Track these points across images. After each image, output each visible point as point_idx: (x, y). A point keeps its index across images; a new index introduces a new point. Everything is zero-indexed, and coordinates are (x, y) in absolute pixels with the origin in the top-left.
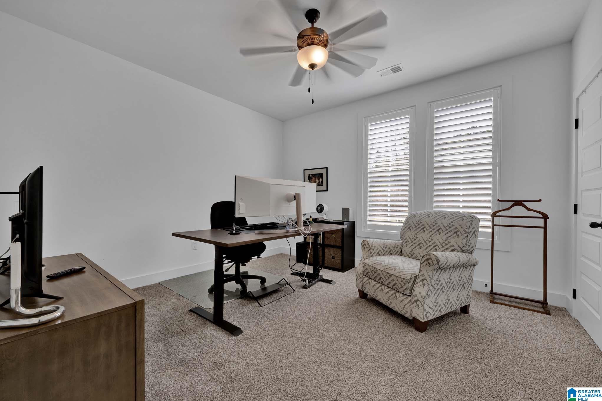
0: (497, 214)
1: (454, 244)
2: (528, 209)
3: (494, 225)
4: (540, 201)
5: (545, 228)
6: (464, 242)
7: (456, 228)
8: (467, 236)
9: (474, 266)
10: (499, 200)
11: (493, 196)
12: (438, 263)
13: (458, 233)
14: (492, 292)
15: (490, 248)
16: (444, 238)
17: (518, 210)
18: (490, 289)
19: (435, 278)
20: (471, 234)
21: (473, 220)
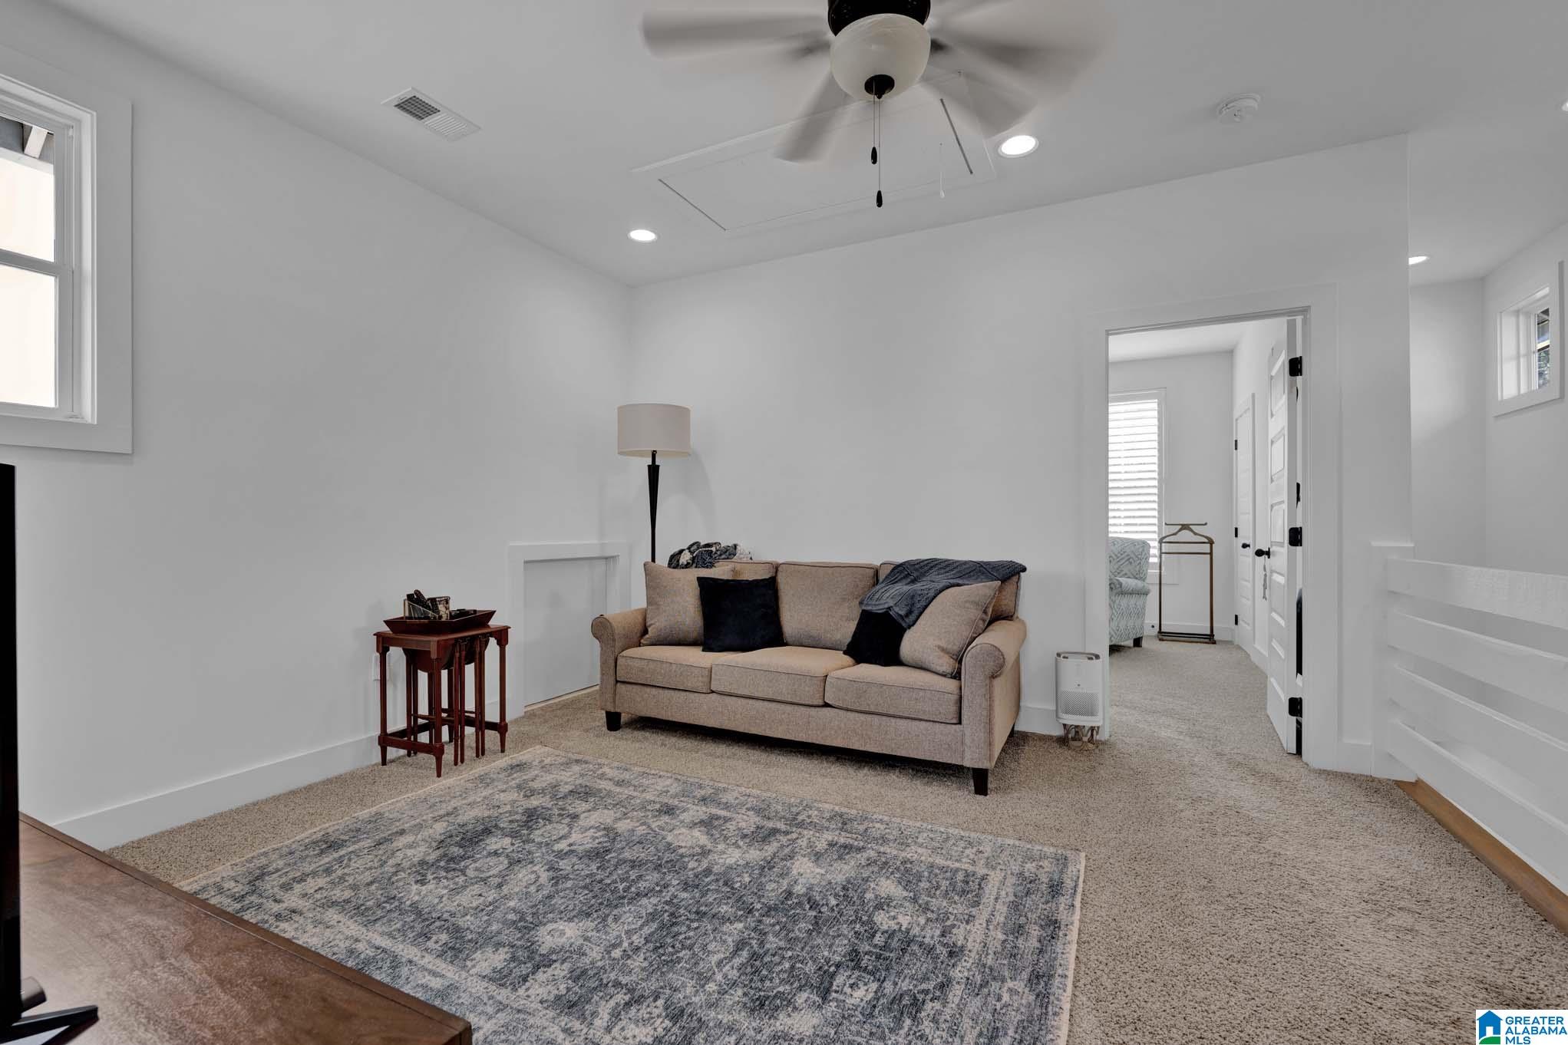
0: (1164, 541)
1: (1128, 572)
2: (1195, 534)
3: (1161, 553)
4: (1206, 524)
5: (1211, 554)
6: (1137, 568)
7: (1128, 555)
8: (1140, 563)
9: (1147, 595)
10: (1166, 524)
11: (1160, 519)
12: (1121, 587)
13: (1131, 560)
14: (1160, 632)
15: (1158, 582)
16: (1116, 567)
17: (1186, 535)
18: (1158, 630)
19: (1117, 602)
20: (1144, 560)
21: (1144, 545)
